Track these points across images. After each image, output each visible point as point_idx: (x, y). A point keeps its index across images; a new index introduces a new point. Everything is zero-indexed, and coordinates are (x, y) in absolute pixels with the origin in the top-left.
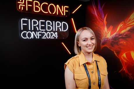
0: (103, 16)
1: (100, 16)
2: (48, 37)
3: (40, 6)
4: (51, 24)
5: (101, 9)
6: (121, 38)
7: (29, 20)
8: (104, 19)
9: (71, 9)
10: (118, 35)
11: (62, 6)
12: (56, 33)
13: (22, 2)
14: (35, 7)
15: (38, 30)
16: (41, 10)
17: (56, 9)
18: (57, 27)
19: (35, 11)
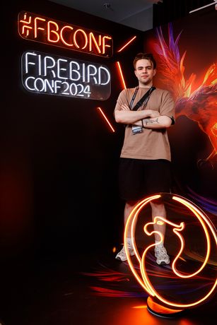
0: (178, 58)
3: (59, 32)
4: (79, 69)
5: (174, 44)
7: (40, 56)
8: (180, 62)
9: (115, 43)
10: (205, 91)
12: (88, 86)
13: (28, 21)
14: (51, 33)
15: (55, 76)
16: (60, 39)
17: (88, 40)
18: (91, 76)
19: (49, 40)
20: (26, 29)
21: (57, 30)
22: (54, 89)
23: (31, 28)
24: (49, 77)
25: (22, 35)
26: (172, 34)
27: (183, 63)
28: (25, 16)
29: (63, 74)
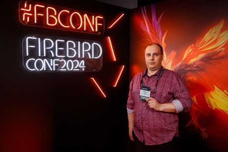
0: (160, 35)
1: (154, 33)
2: (70, 67)
3: (57, 16)
4: (75, 47)
5: (157, 23)
7: (39, 39)
11: (93, 16)
12: (83, 61)
13: (29, 9)
14: (49, 17)
15: (53, 56)
16: (58, 22)
17: (83, 21)
18: (85, 52)
19: (48, 24)
20: (26, 16)
21: (55, 14)
22: (52, 67)
23: (31, 15)
24: (48, 57)
25: (23, 22)
26: (155, 14)
27: (165, 40)
28: (26, 4)
29: (60, 52)
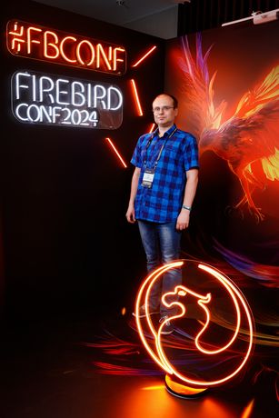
1: (199, 76)
2: (76, 122)
3: (58, 45)
4: (83, 91)
5: (203, 61)
6: (243, 128)
7: (34, 76)
9: (129, 56)
11: (110, 48)
12: (94, 113)
13: (20, 33)
14: (48, 46)
15: (53, 102)
16: (60, 55)
17: (96, 54)
18: (98, 100)
19: (46, 55)
20: (16, 43)
21: (57, 42)
22: (51, 117)
23: (23, 41)
24: (46, 103)
25: (12, 51)
28: (16, 26)
29: (63, 98)
